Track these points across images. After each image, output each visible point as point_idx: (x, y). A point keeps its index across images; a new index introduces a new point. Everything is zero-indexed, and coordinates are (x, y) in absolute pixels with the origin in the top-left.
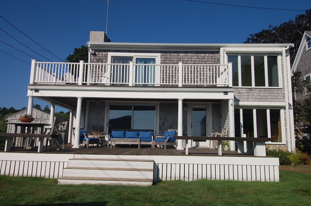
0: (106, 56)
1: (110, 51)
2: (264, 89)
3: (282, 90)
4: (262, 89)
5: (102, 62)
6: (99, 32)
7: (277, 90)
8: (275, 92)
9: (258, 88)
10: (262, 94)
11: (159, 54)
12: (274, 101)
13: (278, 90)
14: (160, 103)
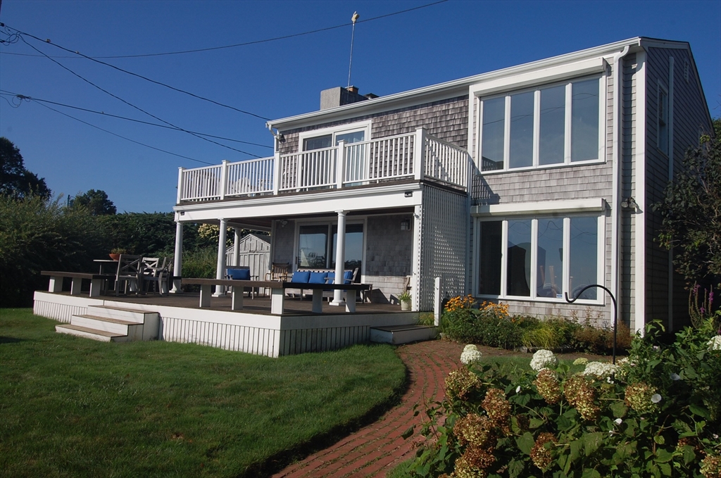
0: (296, 140)
1: (301, 130)
2: (558, 170)
3: (604, 166)
4: (554, 171)
5: (292, 152)
6: (333, 89)
7: (592, 167)
8: (587, 174)
9: (545, 169)
10: (553, 183)
11: (369, 122)
12: (583, 198)
13: (594, 167)
14: (369, 219)
